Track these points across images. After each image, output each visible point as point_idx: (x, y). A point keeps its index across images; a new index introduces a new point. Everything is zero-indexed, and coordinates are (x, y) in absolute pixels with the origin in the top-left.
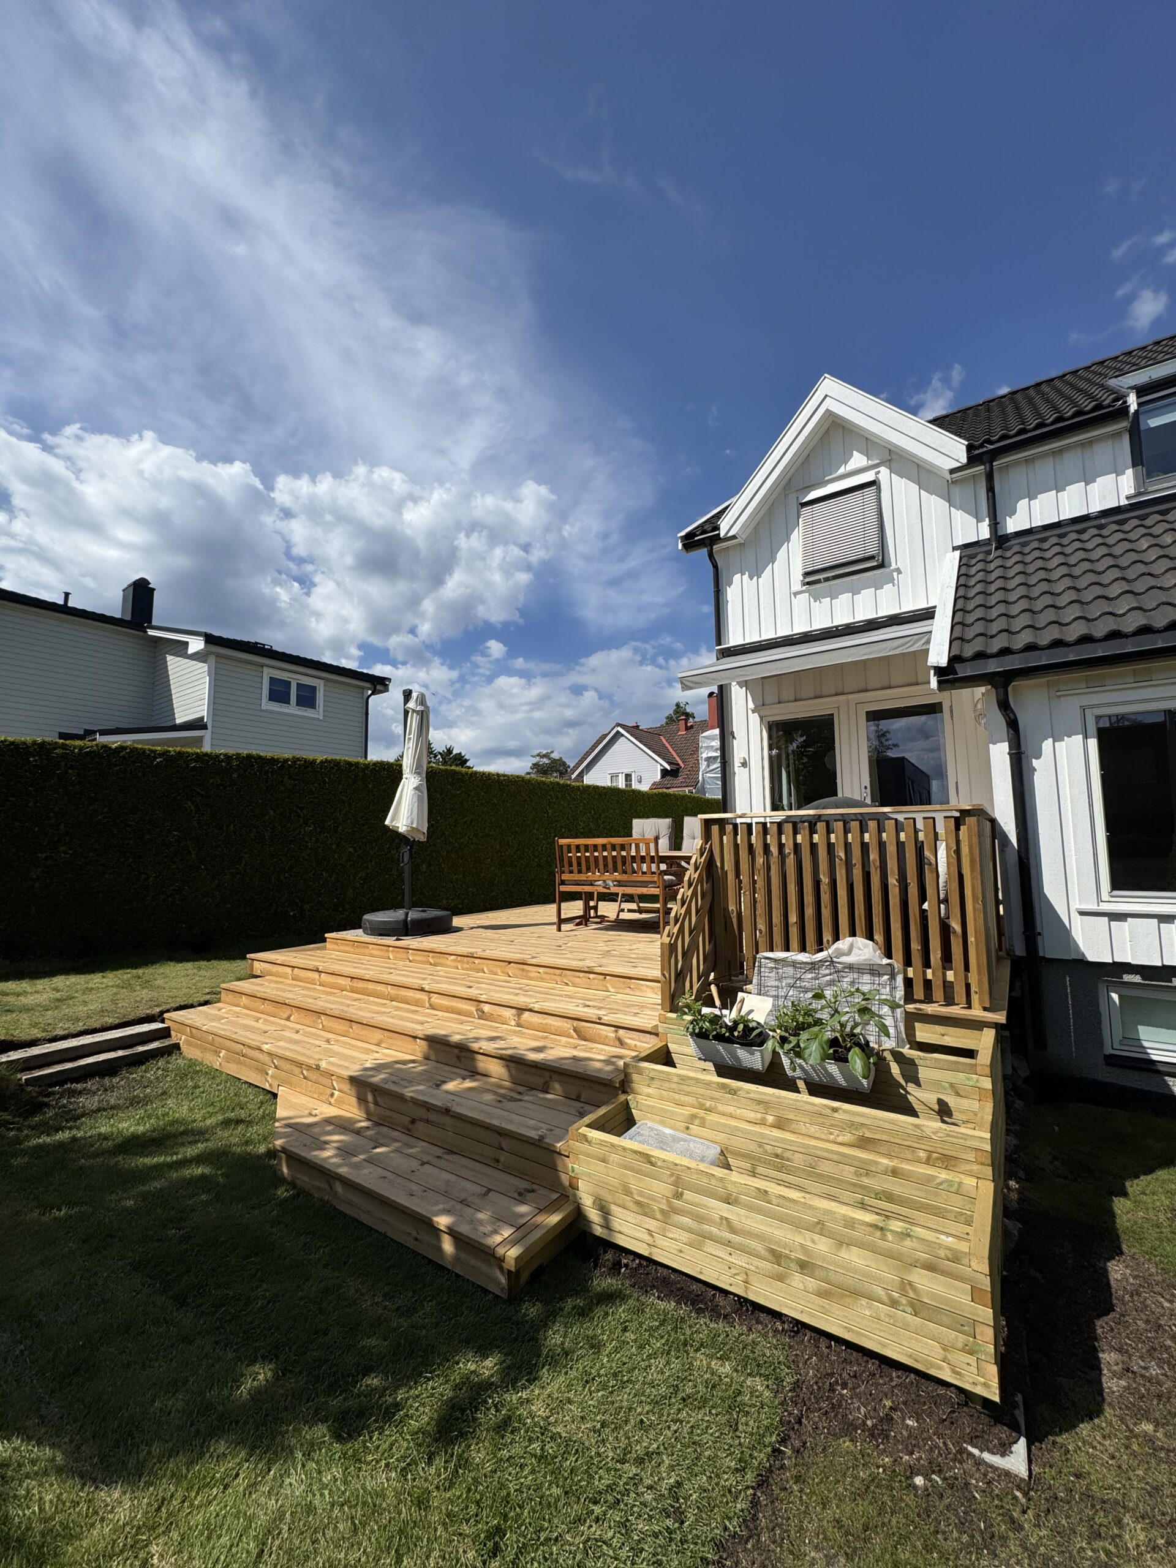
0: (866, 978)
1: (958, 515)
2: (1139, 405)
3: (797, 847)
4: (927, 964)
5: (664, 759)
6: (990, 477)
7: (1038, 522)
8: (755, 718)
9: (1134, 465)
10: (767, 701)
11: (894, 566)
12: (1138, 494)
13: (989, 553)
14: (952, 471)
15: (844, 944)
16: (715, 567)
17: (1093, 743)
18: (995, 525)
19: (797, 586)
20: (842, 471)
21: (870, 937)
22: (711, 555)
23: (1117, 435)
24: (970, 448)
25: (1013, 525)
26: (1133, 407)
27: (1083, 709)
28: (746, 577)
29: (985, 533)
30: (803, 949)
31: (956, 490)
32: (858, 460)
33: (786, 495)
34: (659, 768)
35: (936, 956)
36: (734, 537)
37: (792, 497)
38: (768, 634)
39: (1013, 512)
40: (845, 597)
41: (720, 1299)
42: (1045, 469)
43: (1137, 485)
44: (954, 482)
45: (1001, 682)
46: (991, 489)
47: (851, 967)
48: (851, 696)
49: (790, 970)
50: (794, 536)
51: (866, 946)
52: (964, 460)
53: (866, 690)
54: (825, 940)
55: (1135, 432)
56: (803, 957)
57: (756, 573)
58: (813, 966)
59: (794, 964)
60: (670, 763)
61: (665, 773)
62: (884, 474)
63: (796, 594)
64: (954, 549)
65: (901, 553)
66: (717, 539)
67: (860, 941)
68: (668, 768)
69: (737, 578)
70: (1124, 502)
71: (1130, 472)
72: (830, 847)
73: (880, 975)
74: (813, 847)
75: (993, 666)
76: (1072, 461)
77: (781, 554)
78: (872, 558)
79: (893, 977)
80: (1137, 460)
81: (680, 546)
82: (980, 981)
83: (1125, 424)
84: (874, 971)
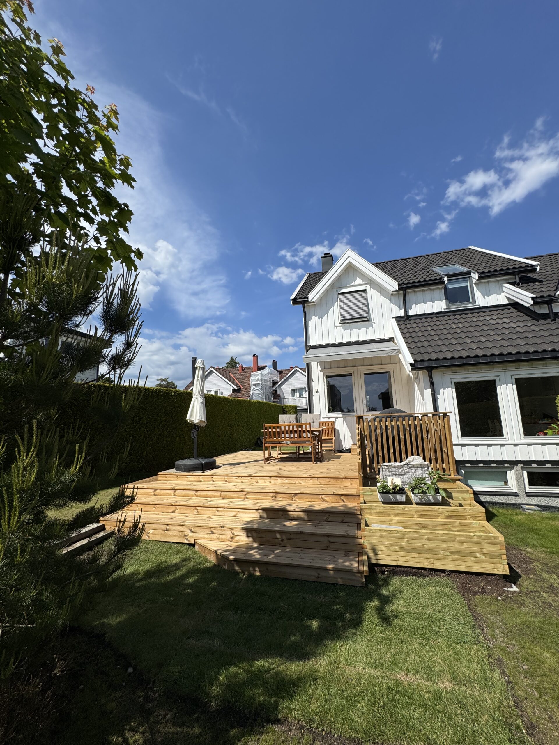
0: (420, 469)
1: (394, 306)
2: (448, 280)
3: (392, 426)
4: (437, 463)
5: (234, 384)
6: (405, 296)
7: (419, 313)
8: (321, 374)
9: (446, 299)
10: (326, 367)
11: (372, 321)
12: (447, 308)
13: (404, 321)
14: (393, 292)
15: (410, 458)
16: (305, 312)
17: (454, 390)
18: (406, 312)
19: (337, 324)
20: (353, 284)
21: (418, 455)
22: (304, 308)
23: (440, 288)
24: (399, 285)
25: (411, 312)
26: (446, 282)
27: (451, 379)
28: (317, 318)
29: (402, 314)
30: (395, 461)
31: (393, 298)
32: (359, 281)
33: (332, 289)
34: (231, 388)
35: (440, 460)
36: (314, 302)
37: (335, 290)
38: (326, 342)
39: (411, 308)
40: (355, 330)
41: (423, 572)
42: (420, 295)
43: (447, 306)
44: (392, 295)
45: (429, 370)
46: (404, 300)
47: (414, 466)
48: (358, 367)
49: (393, 469)
50: (336, 305)
51: (419, 458)
52: (397, 289)
53: (364, 366)
54: (403, 458)
55: (445, 288)
56: (398, 464)
57: (321, 317)
58: (402, 467)
59: (395, 467)
60: (237, 386)
61: (234, 391)
62: (368, 288)
63: (337, 327)
64: (393, 318)
65: (375, 316)
66: (307, 301)
67: (416, 457)
68: (236, 388)
69: (313, 318)
70: (443, 310)
71: (444, 301)
72: (404, 426)
73: (424, 468)
74: (398, 426)
75: (426, 365)
76: (428, 294)
77: (331, 311)
78: (366, 317)
79: (428, 468)
80: (446, 298)
81: (291, 302)
82: (453, 467)
83: (443, 286)
84: (422, 466)
